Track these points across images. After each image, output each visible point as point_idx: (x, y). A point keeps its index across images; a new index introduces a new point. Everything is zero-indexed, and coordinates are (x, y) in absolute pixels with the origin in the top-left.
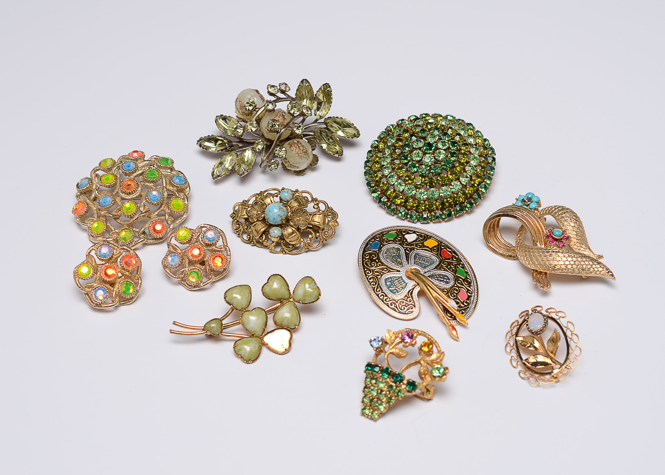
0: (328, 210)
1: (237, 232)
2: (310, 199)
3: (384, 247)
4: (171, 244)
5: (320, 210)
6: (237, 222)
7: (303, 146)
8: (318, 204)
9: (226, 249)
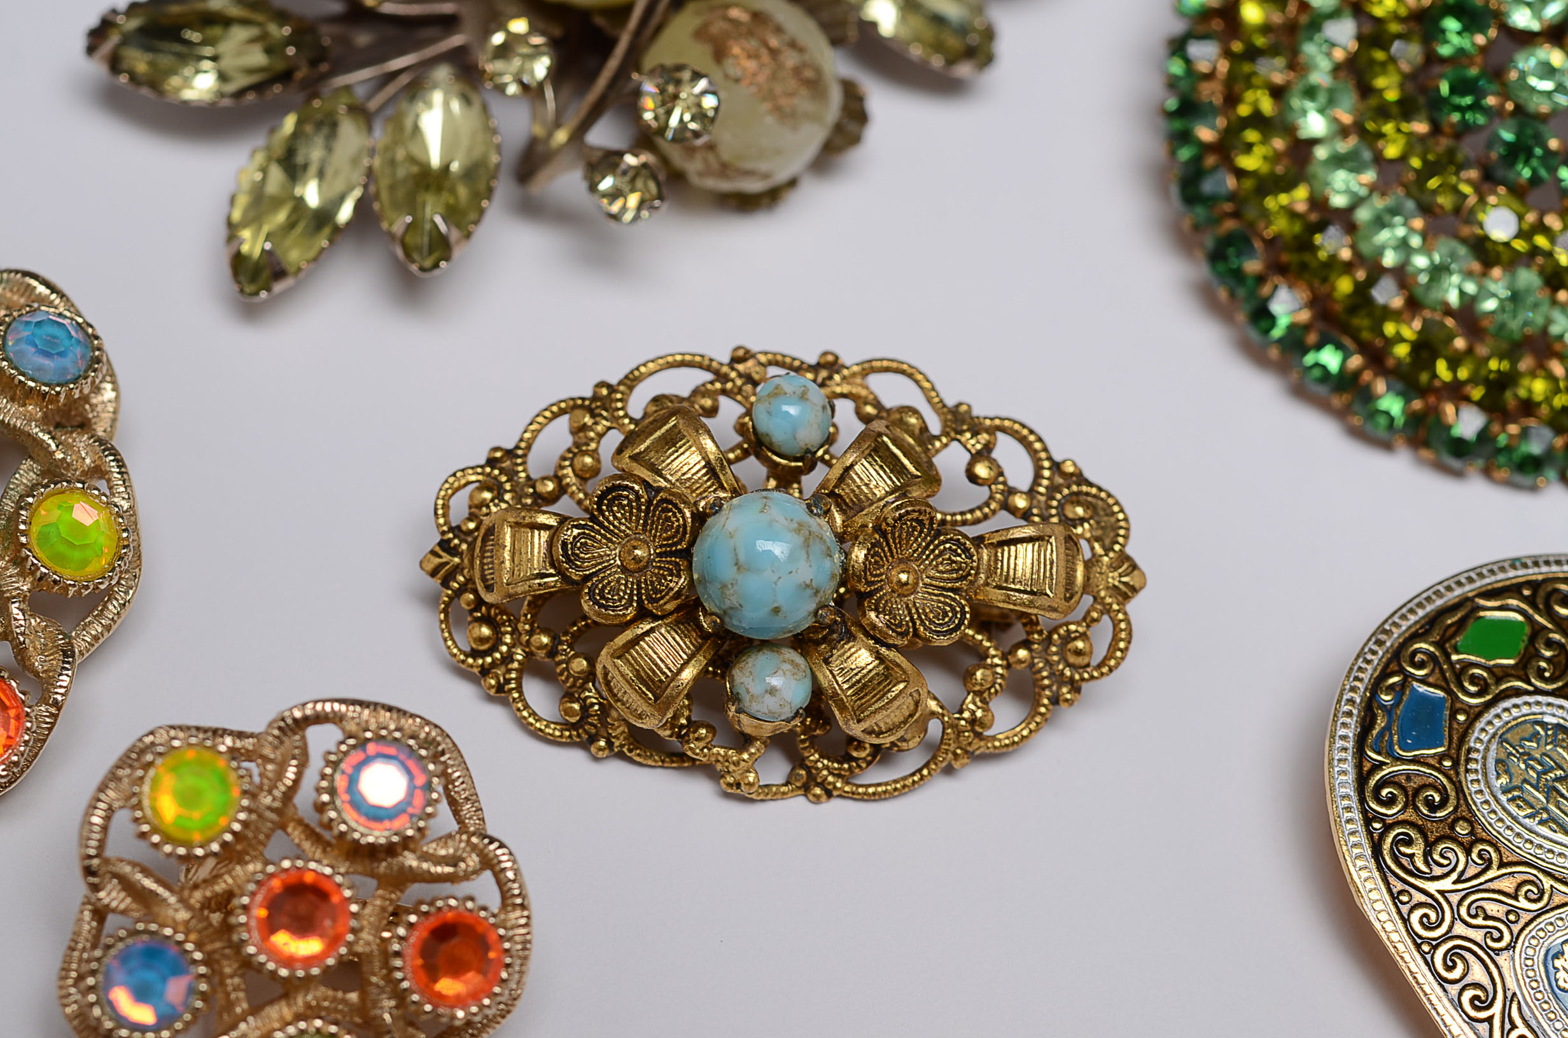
0: (1059, 480)
1: (485, 671)
2: (935, 426)
3: (1479, 725)
4: (107, 861)
5: (1011, 491)
6: (477, 608)
7: (793, 45)
8: (984, 454)
9: (488, 863)
